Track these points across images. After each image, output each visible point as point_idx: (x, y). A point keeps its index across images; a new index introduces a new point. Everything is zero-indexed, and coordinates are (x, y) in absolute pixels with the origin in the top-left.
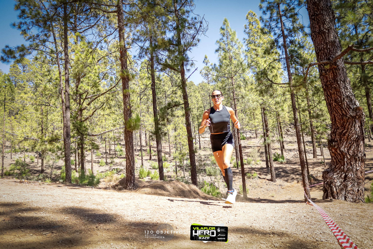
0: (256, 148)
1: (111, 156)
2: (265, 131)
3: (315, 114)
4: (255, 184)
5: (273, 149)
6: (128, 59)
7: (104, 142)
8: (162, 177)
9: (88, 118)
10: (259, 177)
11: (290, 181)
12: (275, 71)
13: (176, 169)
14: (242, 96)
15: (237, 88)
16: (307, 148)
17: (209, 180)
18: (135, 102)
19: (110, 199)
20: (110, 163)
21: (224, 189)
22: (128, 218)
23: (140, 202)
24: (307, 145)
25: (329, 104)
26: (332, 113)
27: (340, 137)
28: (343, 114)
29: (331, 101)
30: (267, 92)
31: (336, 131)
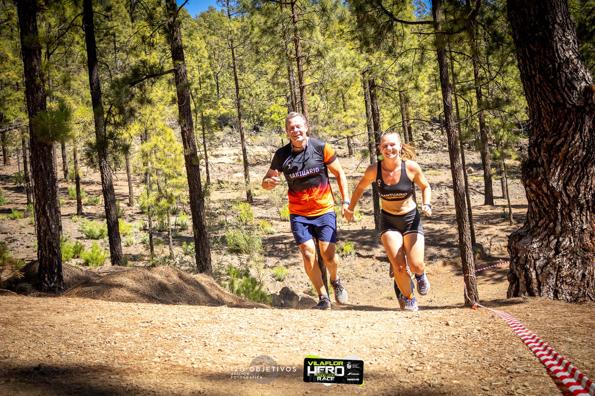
2: (373, 140)
3: (490, 99)
8: (116, 258)
10: (356, 254)
13: (151, 237)
14: (318, 51)
15: (305, 29)
16: (470, 181)
17: (236, 262)
21: (272, 285)
24: (470, 172)
25: (526, 78)
26: (532, 98)
27: (550, 156)
28: (557, 101)
29: (531, 70)
30: (379, 43)
31: (541, 142)
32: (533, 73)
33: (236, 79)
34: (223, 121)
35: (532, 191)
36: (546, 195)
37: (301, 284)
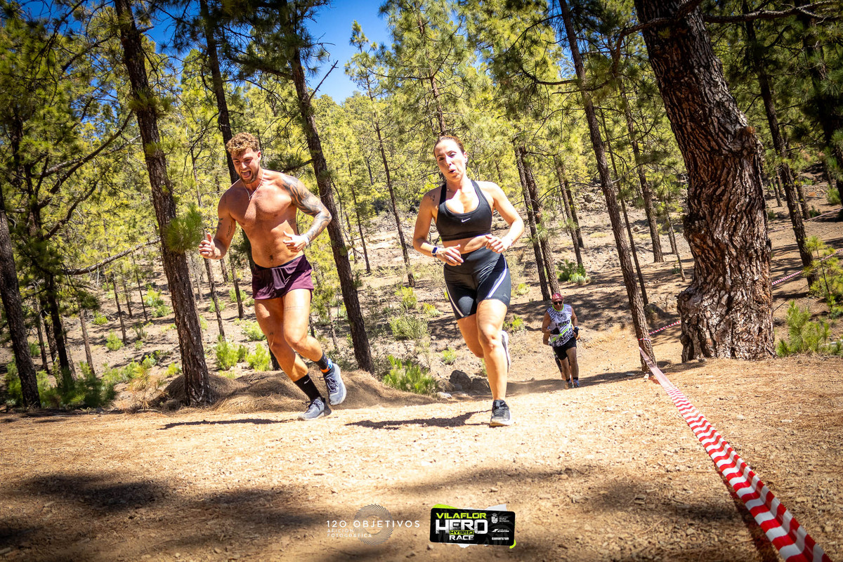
0: (513, 253)
1: (135, 321)
2: (531, 208)
3: (648, 153)
4: (518, 346)
5: (556, 252)
6: (146, 60)
7: (111, 286)
9: (58, 227)
10: (526, 327)
11: (603, 327)
12: (540, 52)
14: (463, 123)
15: (446, 102)
16: (637, 238)
17: (403, 350)
18: (180, 169)
19: (152, 440)
20: (134, 340)
21: (442, 369)
22: (207, 483)
23: (230, 438)
24: (636, 230)
25: (677, 127)
26: (686, 148)
27: (711, 207)
28: (712, 148)
29: (681, 118)
30: (525, 108)
31: (700, 193)
32: (684, 121)
33: (385, 162)
34: (379, 206)
35: (697, 246)
36: (712, 248)
37: (472, 366)
